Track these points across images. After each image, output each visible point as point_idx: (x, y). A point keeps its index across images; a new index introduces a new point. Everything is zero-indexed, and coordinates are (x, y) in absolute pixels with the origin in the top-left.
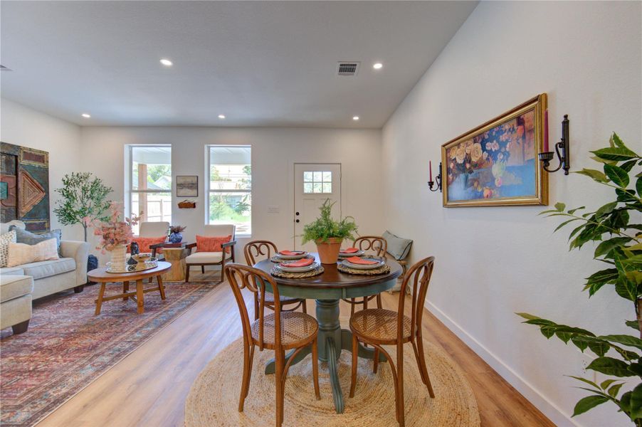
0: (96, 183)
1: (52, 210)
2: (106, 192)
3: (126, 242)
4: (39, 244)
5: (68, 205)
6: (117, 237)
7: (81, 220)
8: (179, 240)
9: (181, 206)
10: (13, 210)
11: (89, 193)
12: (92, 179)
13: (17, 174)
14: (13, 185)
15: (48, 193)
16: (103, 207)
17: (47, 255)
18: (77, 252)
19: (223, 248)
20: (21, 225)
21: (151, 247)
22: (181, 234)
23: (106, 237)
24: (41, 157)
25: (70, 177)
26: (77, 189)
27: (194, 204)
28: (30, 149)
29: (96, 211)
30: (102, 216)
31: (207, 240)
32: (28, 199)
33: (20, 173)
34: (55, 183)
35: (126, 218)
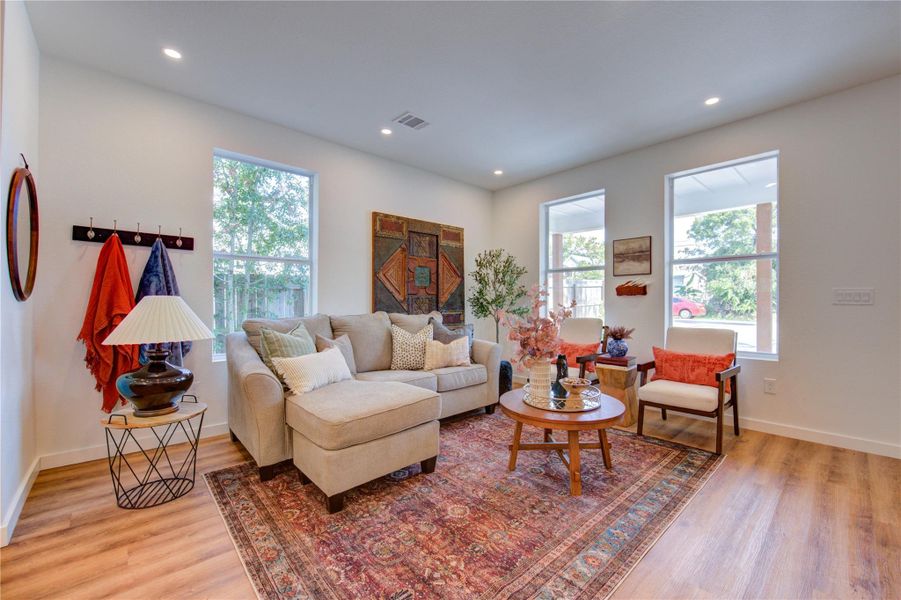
0: (508, 262)
1: (466, 299)
2: (519, 274)
3: (551, 354)
4: (452, 343)
5: (481, 292)
6: (540, 345)
7: (493, 312)
8: (623, 353)
9: (622, 291)
10: (434, 298)
11: (501, 275)
12: (504, 258)
13: (437, 258)
14: (434, 271)
15: (463, 278)
16: (515, 294)
17: (458, 359)
18: (489, 357)
19: (718, 381)
20: (438, 317)
21: (578, 360)
22: (625, 343)
23: (524, 345)
24: (456, 235)
25: (482, 256)
26: (489, 271)
27: (645, 287)
28: (448, 227)
29: (508, 299)
30: (515, 307)
31: (677, 357)
32: (446, 286)
33: (440, 255)
34: (470, 266)
35: (551, 313)
